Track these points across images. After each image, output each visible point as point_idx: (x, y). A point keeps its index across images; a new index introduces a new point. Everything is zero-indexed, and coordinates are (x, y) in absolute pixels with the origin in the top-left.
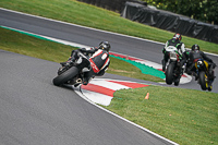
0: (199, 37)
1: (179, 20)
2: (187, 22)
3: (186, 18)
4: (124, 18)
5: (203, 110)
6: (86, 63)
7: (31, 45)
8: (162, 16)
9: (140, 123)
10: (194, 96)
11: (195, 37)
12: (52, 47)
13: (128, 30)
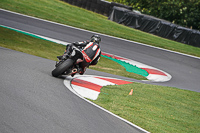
0: (179, 40)
1: (161, 24)
2: (169, 26)
3: (168, 23)
4: (111, 21)
5: (181, 106)
6: (79, 55)
7: (27, 43)
8: (146, 20)
9: (124, 116)
10: (173, 94)
11: (175, 40)
12: (45, 45)
13: (115, 32)
